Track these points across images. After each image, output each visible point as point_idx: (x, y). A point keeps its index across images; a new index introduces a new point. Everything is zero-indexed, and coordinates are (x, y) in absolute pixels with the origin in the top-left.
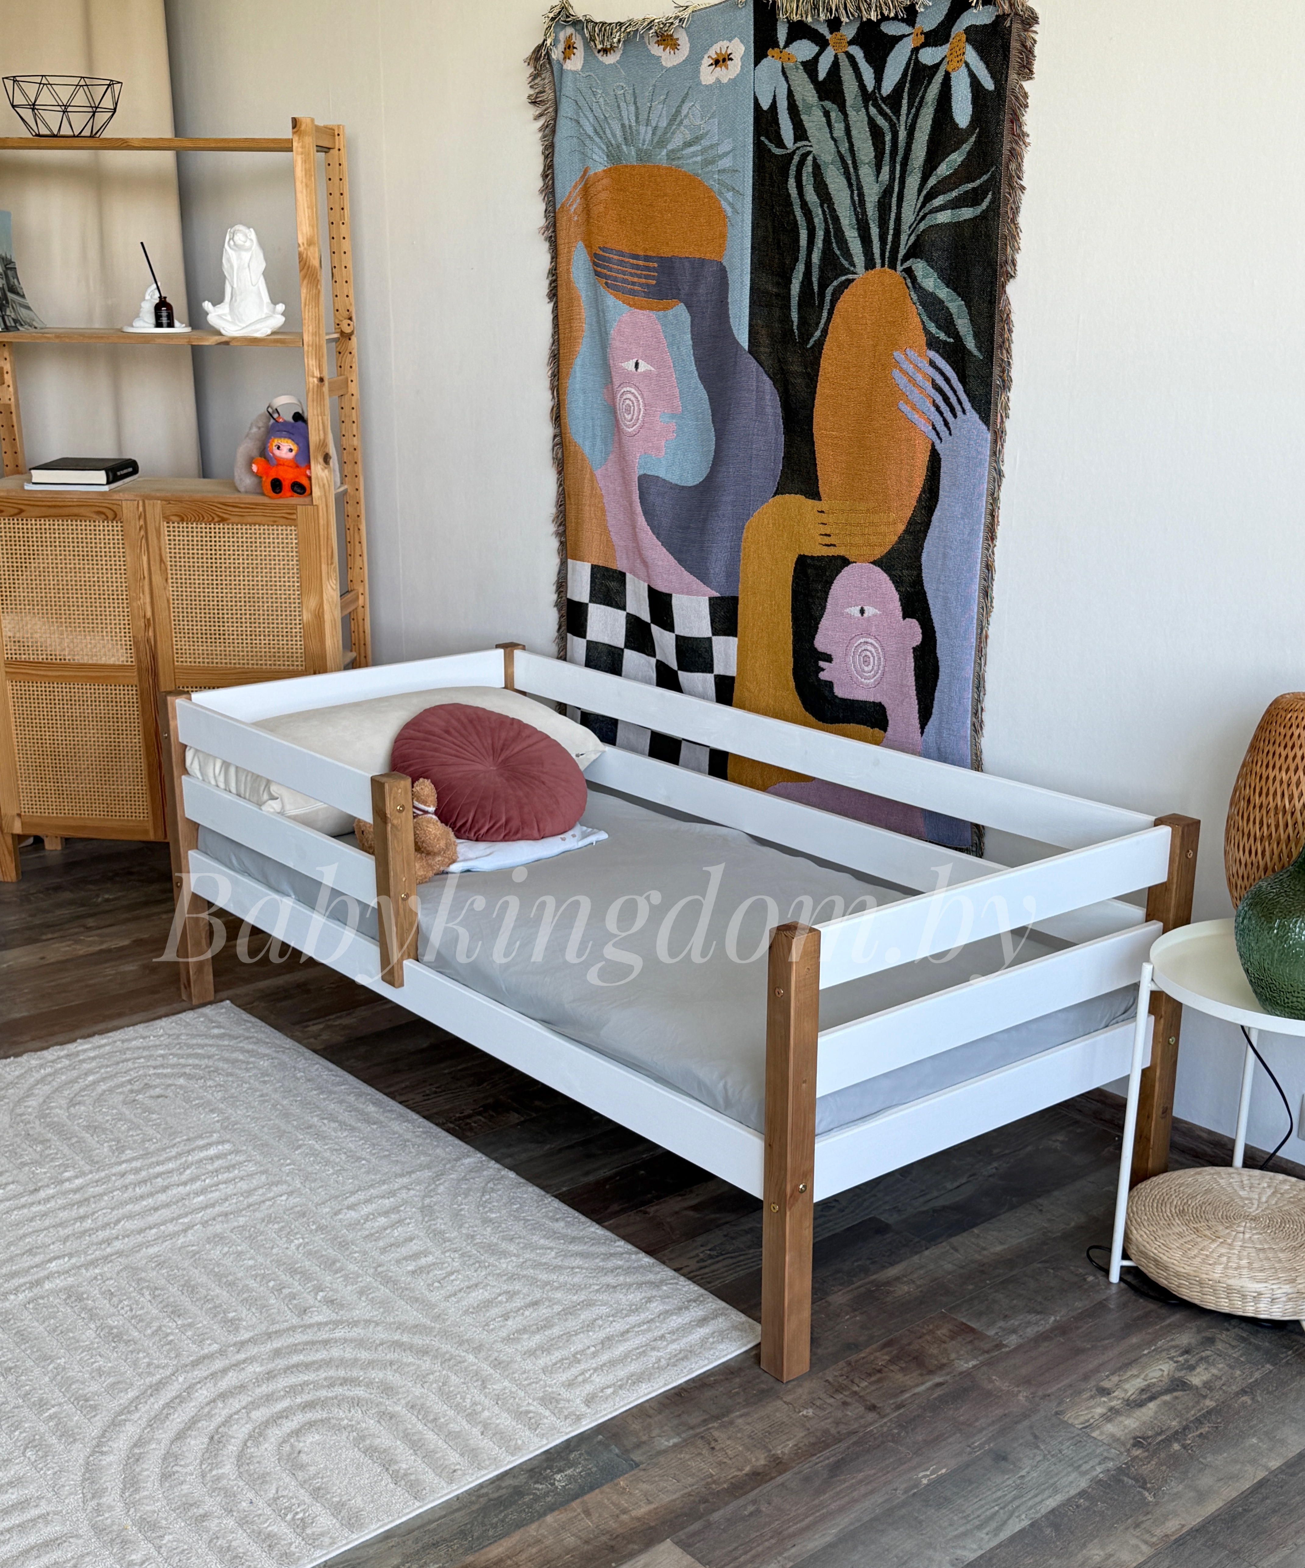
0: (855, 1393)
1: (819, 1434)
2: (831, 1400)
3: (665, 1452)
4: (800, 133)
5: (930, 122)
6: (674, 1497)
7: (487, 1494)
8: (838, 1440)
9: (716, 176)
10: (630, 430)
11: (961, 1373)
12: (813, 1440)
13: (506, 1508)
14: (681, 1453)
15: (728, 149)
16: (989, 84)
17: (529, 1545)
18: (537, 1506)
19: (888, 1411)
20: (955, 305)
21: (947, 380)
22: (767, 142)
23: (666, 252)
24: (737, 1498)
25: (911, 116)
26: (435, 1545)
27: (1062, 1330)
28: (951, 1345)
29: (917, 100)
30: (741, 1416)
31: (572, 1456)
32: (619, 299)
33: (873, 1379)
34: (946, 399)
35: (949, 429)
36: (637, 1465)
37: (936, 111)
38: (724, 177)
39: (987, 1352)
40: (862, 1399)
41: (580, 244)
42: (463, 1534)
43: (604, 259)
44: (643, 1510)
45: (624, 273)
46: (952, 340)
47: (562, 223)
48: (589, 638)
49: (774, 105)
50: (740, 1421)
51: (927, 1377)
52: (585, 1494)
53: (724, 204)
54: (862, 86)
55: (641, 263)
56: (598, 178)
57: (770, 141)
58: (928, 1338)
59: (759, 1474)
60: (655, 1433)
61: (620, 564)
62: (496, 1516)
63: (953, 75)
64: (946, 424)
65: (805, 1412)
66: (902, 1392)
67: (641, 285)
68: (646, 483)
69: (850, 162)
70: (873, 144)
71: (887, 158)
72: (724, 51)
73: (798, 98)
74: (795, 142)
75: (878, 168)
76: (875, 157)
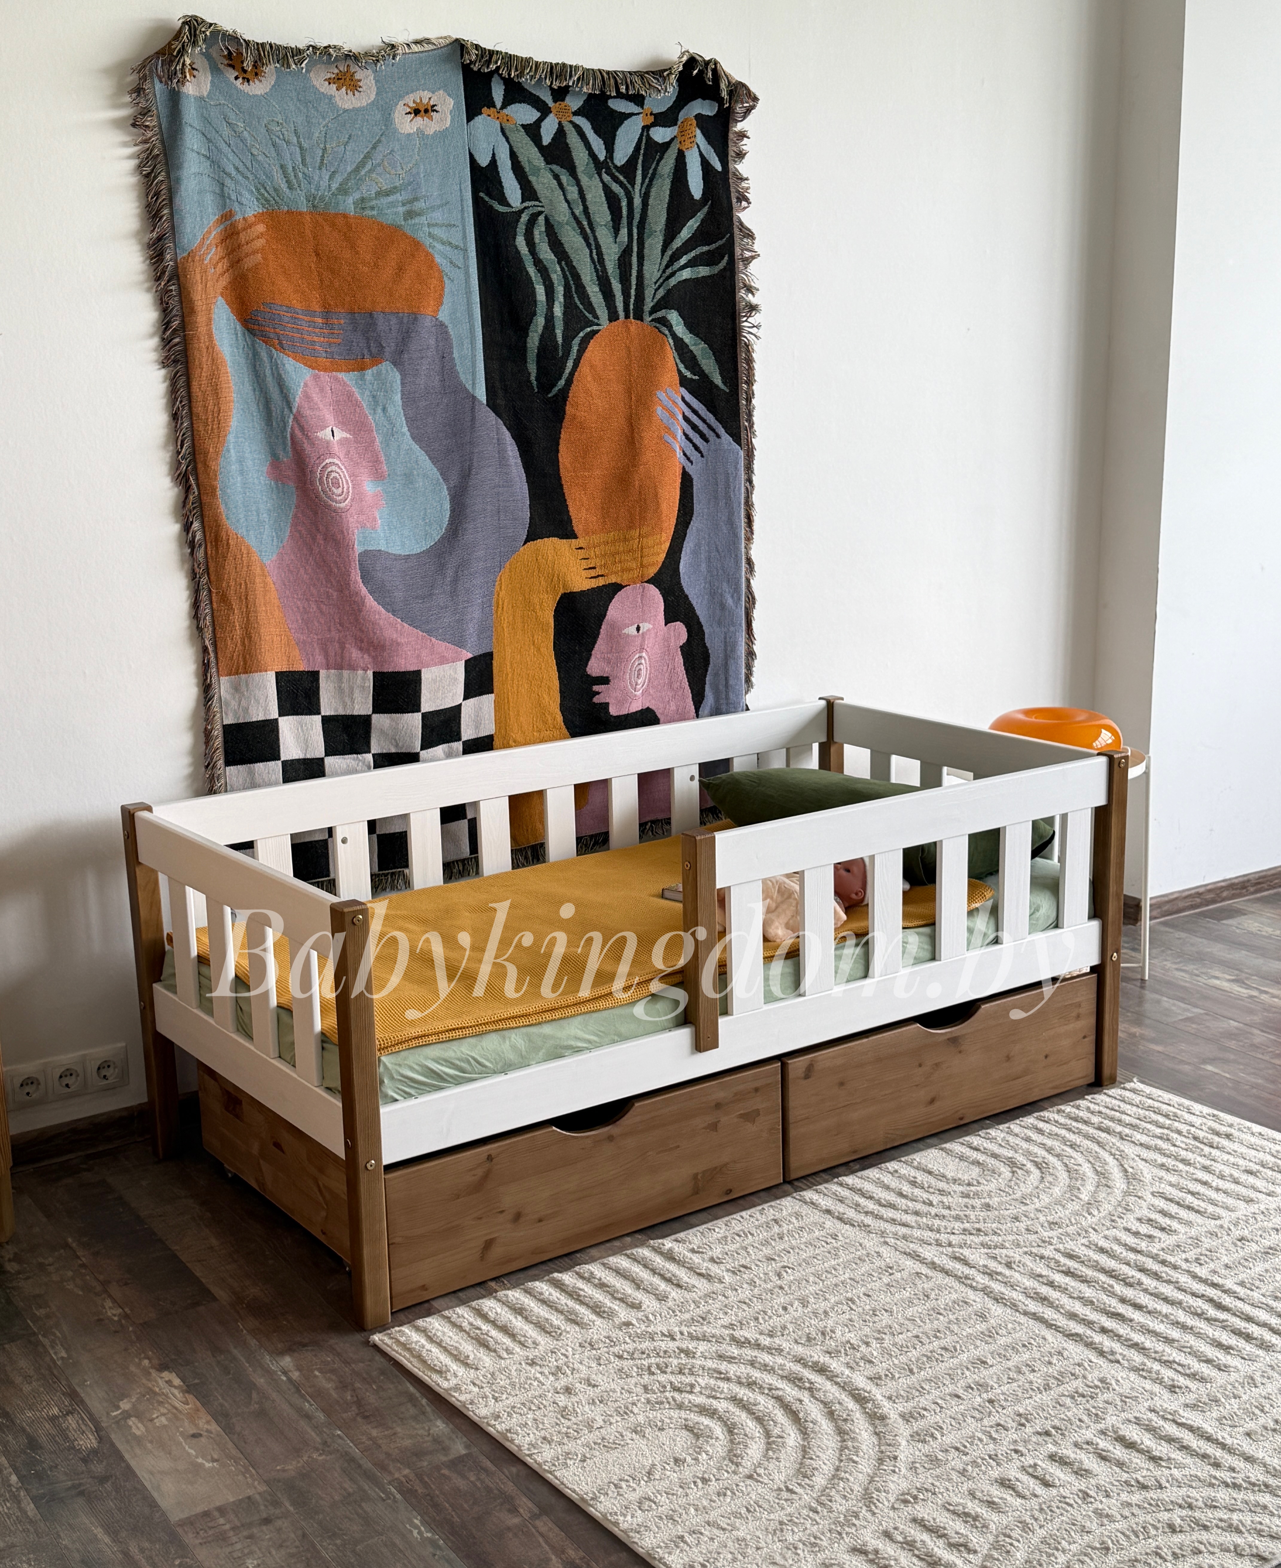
4: (529, 192)
5: (668, 192)
9: (426, 229)
15: (439, 202)
16: (715, 163)
20: (698, 347)
21: (697, 413)
22: (487, 199)
29: (651, 171)
32: (299, 361)
34: (694, 428)
35: (700, 452)
37: (673, 182)
38: (436, 230)
45: (300, 331)
46: (699, 379)
48: (283, 758)
49: (493, 162)
54: (592, 155)
57: (491, 197)
61: (310, 663)
63: (687, 153)
64: (696, 448)
67: (321, 345)
68: (368, 560)
69: (585, 223)
70: (609, 208)
71: (624, 221)
72: (425, 101)
73: (523, 159)
74: (523, 202)
75: (616, 230)
76: (612, 219)
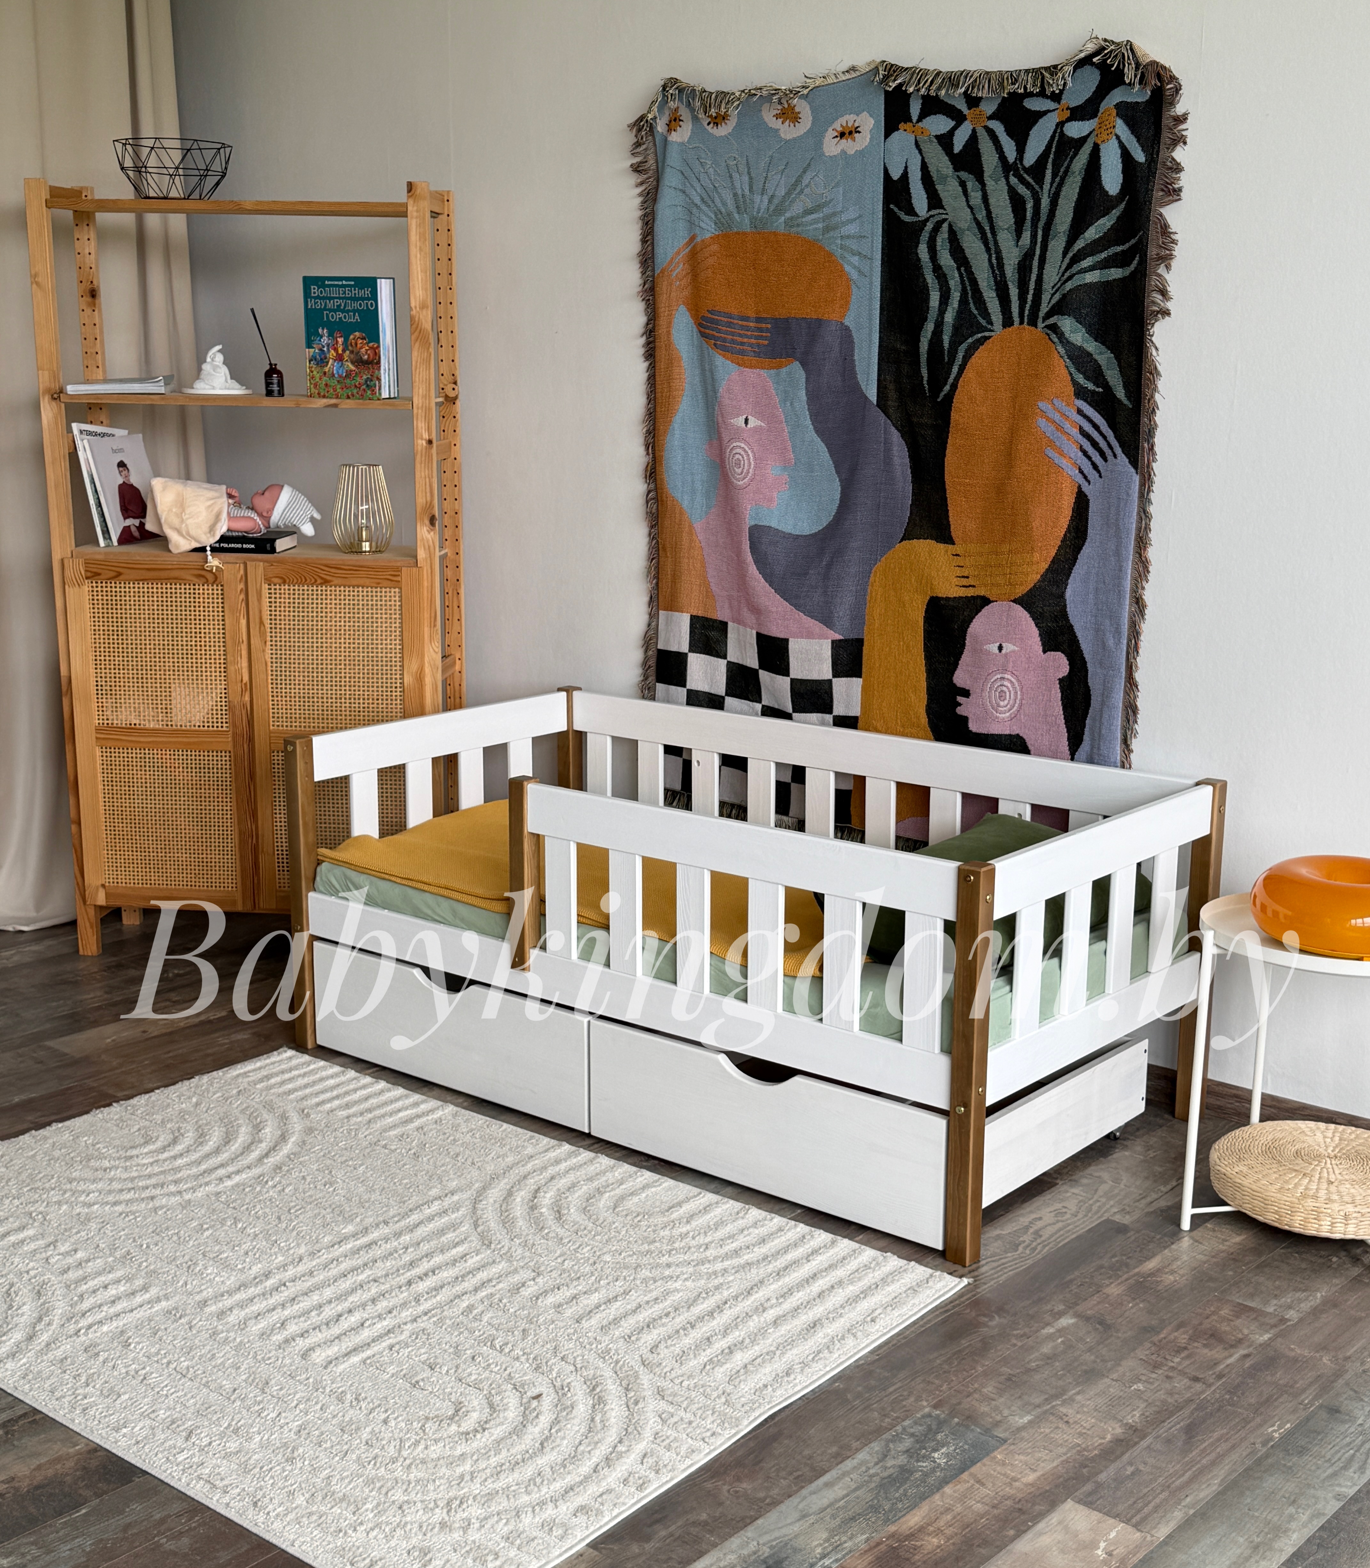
0: (1173, 1368)
1: (1158, 1403)
2: (1154, 1376)
3: (1024, 1428)
4: (935, 201)
5: (1077, 190)
6: (1055, 1464)
7: (877, 1474)
8: (1179, 1408)
9: (839, 242)
10: (741, 483)
11: (1261, 1345)
12: (1156, 1409)
13: (901, 1485)
14: (1039, 1427)
15: (853, 217)
16: (1140, 156)
17: (942, 1513)
18: (931, 1480)
19: (1211, 1381)
20: (1104, 357)
21: (1096, 427)
22: (896, 210)
23: (782, 313)
24: (1113, 1461)
25: (1055, 185)
26: (853, 1519)
27: (1330, 1304)
28: (1238, 1322)
29: (1062, 170)
30: (1078, 1393)
31: (939, 1437)
32: (727, 359)
33: (1183, 1355)
34: (1095, 444)
35: (1099, 472)
36: (1005, 1441)
37: (1084, 179)
38: (848, 242)
39: (1275, 1326)
40: (1182, 1373)
41: (683, 309)
42: (875, 1509)
43: (712, 321)
44: (1031, 1477)
45: (733, 334)
46: (1101, 390)
47: (663, 287)
48: (688, 687)
49: (905, 175)
50: (1079, 1398)
51: (1232, 1351)
52: (969, 1467)
53: (847, 268)
54: (1002, 157)
55: (752, 324)
56: (705, 244)
57: (900, 209)
58: (1215, 1317)
59: (1122, 1441)
60: (1006, 1412)
61: (721, 614)
62: (897, 1490)
63: (1101, 147)
64: (1095, 467)
65: (1135, 1387)
66: (1215, 1364)
67: (751, 345)
68: (757, 534)
69: (987, 228)
70: (1013, 211)
71: (1028, 224)
72: (850, 125)
73: (932, 169)
74: (929, 210)
75: (1019, 233)
76: (1015, 223)
